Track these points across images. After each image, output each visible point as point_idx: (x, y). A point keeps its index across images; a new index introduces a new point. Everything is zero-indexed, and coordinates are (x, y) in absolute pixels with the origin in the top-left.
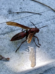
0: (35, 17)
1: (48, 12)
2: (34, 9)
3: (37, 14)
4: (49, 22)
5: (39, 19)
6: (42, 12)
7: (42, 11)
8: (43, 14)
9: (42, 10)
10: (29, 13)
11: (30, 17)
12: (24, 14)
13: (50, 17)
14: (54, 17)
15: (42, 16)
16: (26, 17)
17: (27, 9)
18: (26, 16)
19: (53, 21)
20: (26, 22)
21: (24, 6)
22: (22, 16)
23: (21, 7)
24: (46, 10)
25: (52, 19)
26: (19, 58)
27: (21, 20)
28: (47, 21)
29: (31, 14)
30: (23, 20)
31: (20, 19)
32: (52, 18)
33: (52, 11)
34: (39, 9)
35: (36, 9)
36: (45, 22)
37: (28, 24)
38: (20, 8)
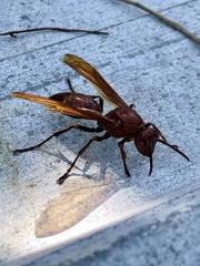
0: (84, 45)
1: (134, 22)
2: (77, 16)
3: (89, 32)
4: (140, 59)
5: (98, 51)
6: (112, 27)
7: (112, 22)
8: (114, 31)
9: (109, 19)
10: (59, 33)
11: (62, 46)
12: (40, 36)
13: (143, 42)
14: (157, 39)
15: (108, 40)
16: (45, 48)
17: (48, 18)
18: (46, 44)
19: (157, 56)
20: (47, 64)
21: (37, 9)
22: (29, 47)
23: (27, 12)
24: (124, 18)
25: (153, 48)
26: (16, 204)
27: (27, 59)
28: (131, 56)
29: (64, 36)
30: (33, 57)
31: (24, 57)
32: (152, 43)
33: (148, 18)
34: (97, 16)
35: (86, 15)
36: (123, 60)
37: (52, 73)
38: (24, 18)
